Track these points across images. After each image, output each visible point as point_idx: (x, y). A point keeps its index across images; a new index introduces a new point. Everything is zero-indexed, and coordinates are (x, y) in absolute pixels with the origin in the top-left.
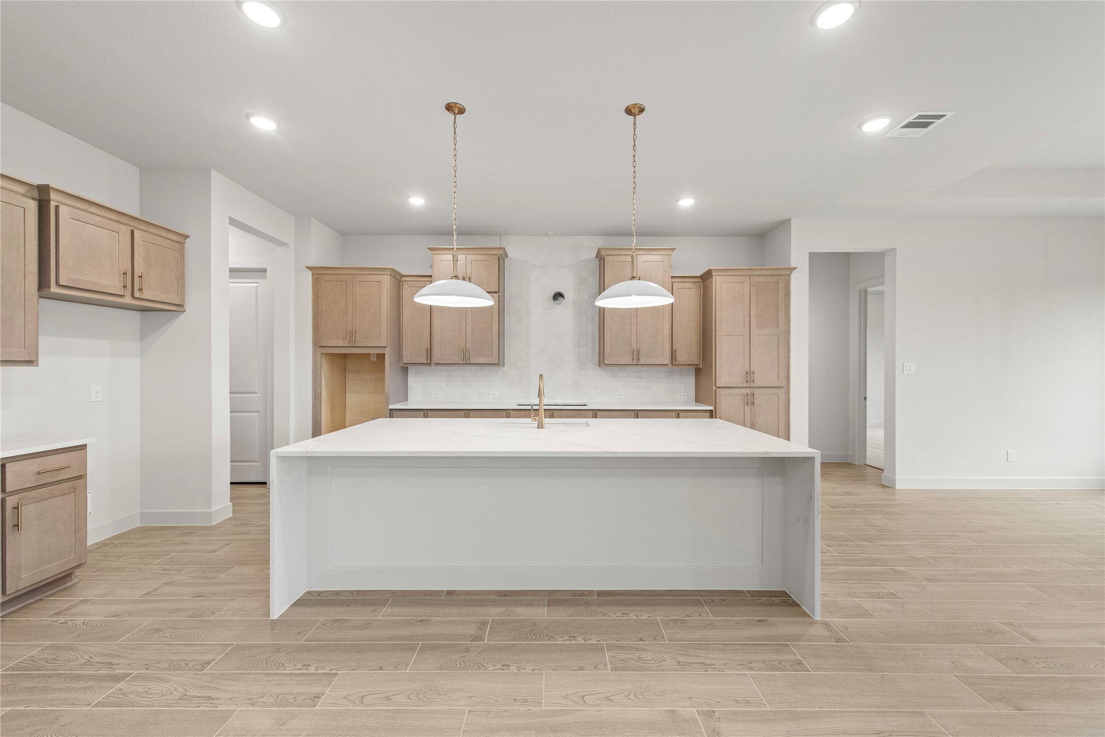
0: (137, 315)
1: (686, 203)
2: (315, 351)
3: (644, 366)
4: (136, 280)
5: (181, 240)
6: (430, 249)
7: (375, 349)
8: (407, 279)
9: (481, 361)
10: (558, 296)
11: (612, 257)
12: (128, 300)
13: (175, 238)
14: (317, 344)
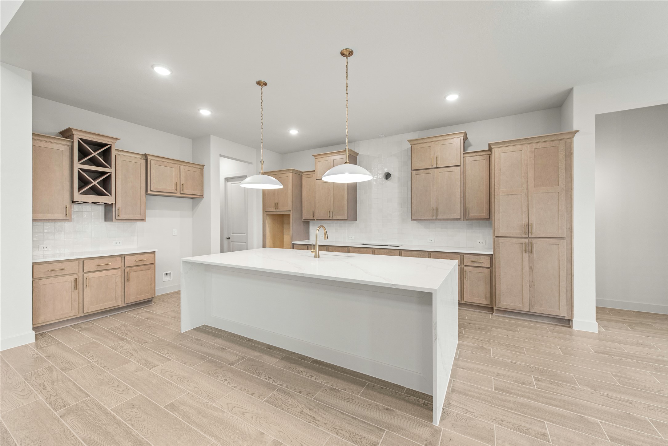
0: (191, 200)
1: (452, 98)
2: (263, 214)
3: (442, 220)
4: (181, 186)
5: (202, 167)
6: (315, 156)
7: (286, 212)
8: (305, 174)
9: (339, 217)
10: (388, 176)
11: (417, 145)
12: (178, 195)
13: (199, 167)
14: (265, 211)
